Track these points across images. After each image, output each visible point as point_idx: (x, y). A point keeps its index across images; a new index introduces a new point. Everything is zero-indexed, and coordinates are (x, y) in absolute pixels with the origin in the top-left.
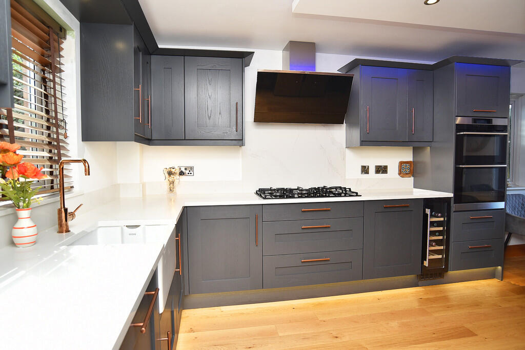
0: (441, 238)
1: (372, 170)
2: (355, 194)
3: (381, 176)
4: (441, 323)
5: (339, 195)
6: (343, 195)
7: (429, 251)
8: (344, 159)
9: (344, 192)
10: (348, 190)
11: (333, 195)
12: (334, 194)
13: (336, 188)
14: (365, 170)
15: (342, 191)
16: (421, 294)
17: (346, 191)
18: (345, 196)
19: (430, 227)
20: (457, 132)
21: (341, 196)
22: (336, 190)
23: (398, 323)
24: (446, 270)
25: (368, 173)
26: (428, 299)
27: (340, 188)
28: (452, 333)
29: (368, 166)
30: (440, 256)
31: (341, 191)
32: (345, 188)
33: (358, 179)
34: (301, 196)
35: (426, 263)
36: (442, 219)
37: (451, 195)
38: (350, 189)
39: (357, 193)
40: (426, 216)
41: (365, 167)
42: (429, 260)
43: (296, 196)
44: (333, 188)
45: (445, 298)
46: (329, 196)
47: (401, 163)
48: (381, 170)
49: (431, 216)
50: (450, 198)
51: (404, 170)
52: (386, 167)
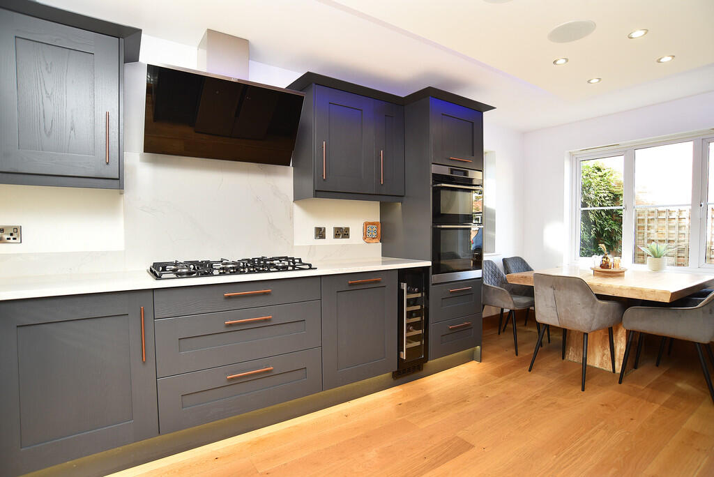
0: (418, 319)
1: (330, 233)
2: (307, 267)
3: (342, 241)
4: (431, 437)
5: (285, 269)
6: (290, 268)
7: (407, 338)
8: (291, 218)
9: (292, 264)
10: (297, 261)
11: (275, 269)
12: (277, 267)
13: (279, 259)
14: (320, 233)
15: (289, 262)
16: (399, 397)
17: (294, 263)
18: (293, 270)
19: (407, 306)
20: (433, 184)
21: (287, 270)
22: (281, 261)
23: (376, 451)
24: (426, 360)
25: (325, 238)
26: (409, 403)
27: (286, 259)
28: (446, 451)
29: (325, 228)
30: (418, 343)
31: (287, 263)
32: (293, 259)
33: (311, 246)
34: (224, 272)
35: (404, 355)
36: (419, 295)
37: (429, 263)
38: (300, 259)
39: (310, 265)
40: (401, 292)
41: (320, 229)
42: (407, 349)
43: (216, 272)
44: (276, 260)
45: (427, 398)
46: (269, 271)
47: (366, 224)
48: (342, 233)
49: (408, 292)
50: (428, 267)
51: (371, 233)
52: (347, 229)
